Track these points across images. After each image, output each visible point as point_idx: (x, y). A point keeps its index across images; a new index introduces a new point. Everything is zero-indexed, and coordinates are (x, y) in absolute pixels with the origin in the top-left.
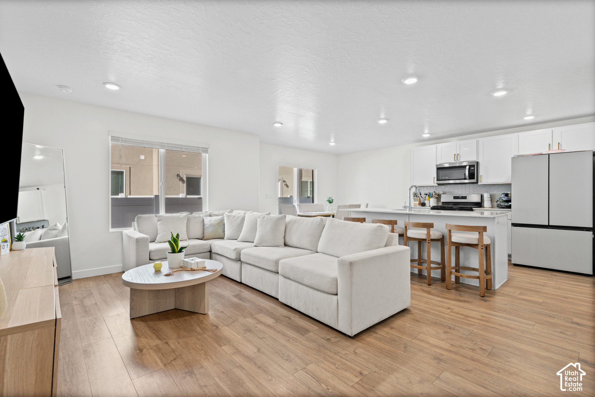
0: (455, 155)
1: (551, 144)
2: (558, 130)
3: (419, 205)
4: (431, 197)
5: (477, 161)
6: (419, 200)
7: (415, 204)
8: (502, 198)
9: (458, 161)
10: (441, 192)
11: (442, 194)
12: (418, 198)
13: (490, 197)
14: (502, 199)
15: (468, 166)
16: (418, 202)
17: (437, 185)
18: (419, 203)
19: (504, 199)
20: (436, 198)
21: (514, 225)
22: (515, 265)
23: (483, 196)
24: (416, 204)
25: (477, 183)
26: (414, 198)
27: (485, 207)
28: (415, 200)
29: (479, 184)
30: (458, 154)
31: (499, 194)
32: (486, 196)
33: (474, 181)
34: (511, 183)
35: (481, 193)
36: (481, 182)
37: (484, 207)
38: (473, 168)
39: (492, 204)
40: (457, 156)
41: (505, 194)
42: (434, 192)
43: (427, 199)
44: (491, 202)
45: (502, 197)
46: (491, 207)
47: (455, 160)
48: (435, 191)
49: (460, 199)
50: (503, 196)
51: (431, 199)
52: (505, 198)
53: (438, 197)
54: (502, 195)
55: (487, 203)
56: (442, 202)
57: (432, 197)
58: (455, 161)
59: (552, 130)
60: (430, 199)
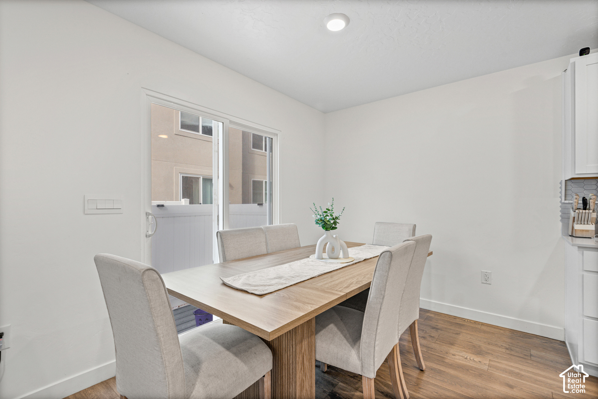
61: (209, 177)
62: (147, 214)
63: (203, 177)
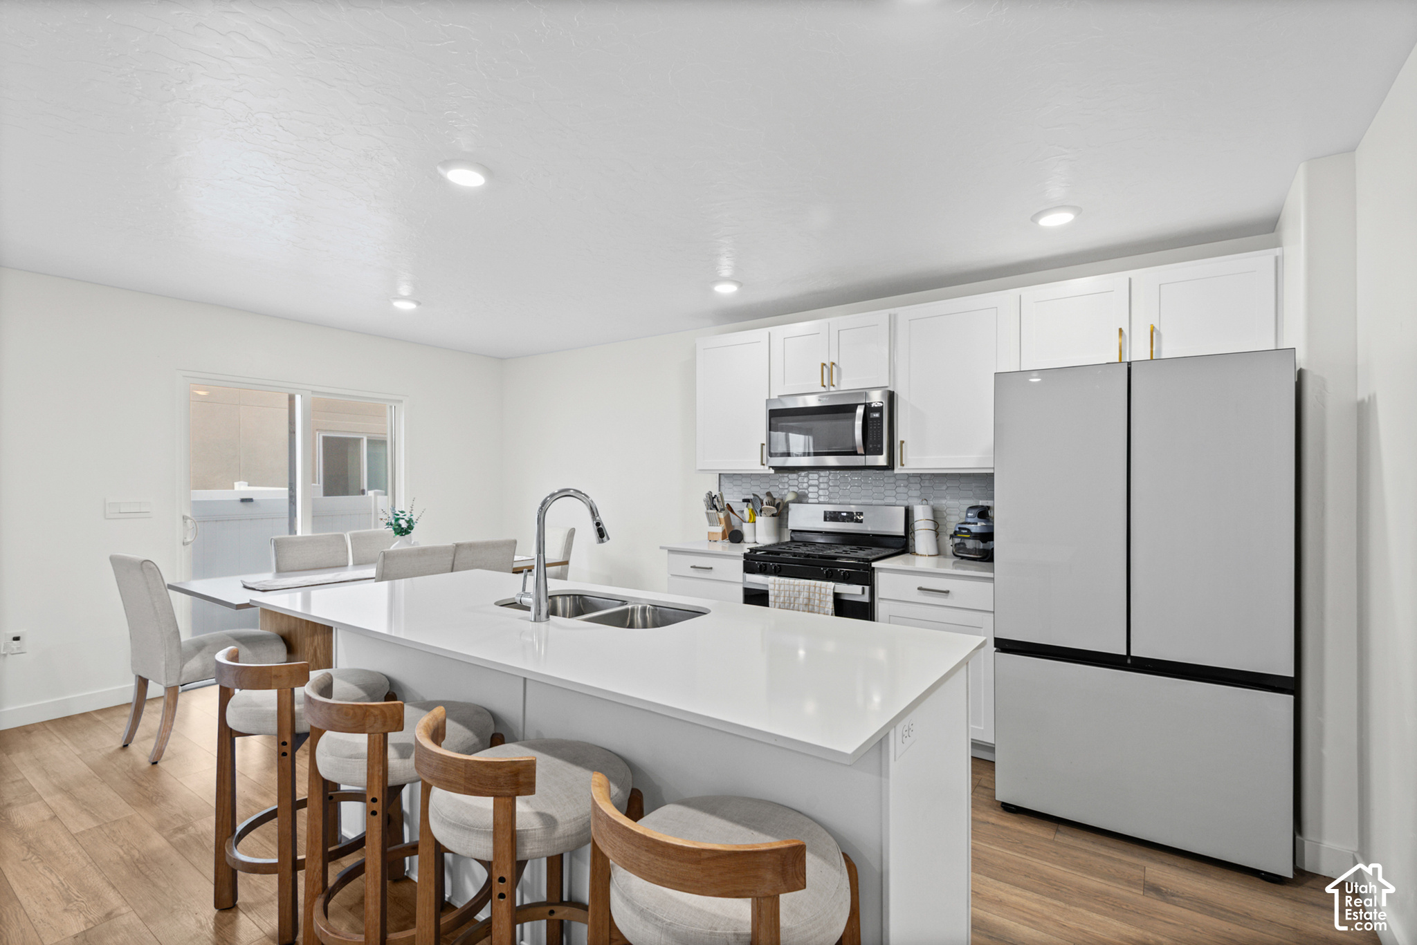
0: (824, 365)
1: (1126, 331)
2: (1148, 277)
3: (724, 538)
4: (758, 511)
5: (892, 390)
6: (723, 521)
7: (713, 533)
8: (969, 523)
9: (832, 389)
10: (790, 497)
11: (793, 502)
12: (722, 515)
13: (931, 518)
14: (968, 530)
15: (863, 406)
16: (719, 529)
17: (772, 471)
18: (724, 532)
19: (975, 529)
20: (773, 515)
21: (1004, 646)
22: (1008, 808)
23: (913, 511)
24: (716, 533)
25: (890, 466)
26: (707, 514)
27: (917, 555)
28: (711, 523)
29: (896, 471)
30: (833, 364)
31: (957, 510)
32: (921, 514)
33: (882, 460)
34: (991, 471)
35: (906, 503)
36: (903, 465)
37: (914, 553)
38: (877, 415)
39: (937, 540)
40: (829, 369)
41: (976, 511)
42: (769, 494)
43: (747, 519)
44: (937, 535)
45: (969, 520)
46: (934, 552)
47: (825, 383)
48: (771, 490)
49: (843, 521)
50: (971, 517)
51: (758, 519)
52: (979, 524)
53: (780, 512)
54: (969, 514)
55: (923, 540)
56: (793, 531)
57: (761, 511)
58: (823, 389)
59: (1130, 279)
60: (757, 517)
61: (380, 437)
62: (185, 518)
63: (368, 437)
